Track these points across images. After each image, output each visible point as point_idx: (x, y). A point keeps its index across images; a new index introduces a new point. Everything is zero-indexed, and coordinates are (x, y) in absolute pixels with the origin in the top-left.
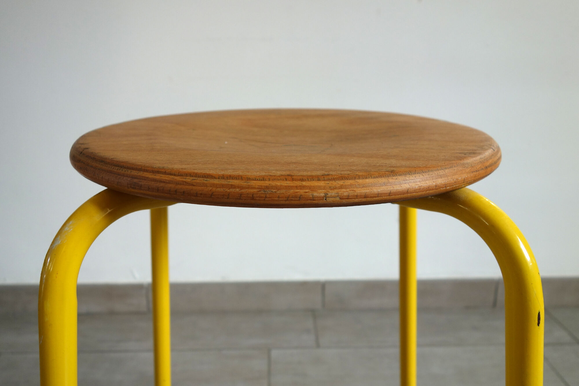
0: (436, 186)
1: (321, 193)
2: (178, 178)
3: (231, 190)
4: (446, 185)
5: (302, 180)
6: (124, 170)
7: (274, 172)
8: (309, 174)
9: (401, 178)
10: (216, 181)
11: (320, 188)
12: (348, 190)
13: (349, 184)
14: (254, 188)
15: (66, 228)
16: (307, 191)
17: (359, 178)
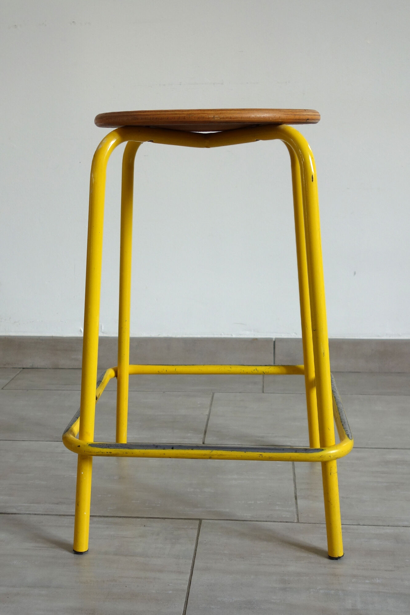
2: (154, 113)
4: (269, 118)
11: (211, 114)
14: (185, 114)
15: (103, 141)
16: (206, 115)
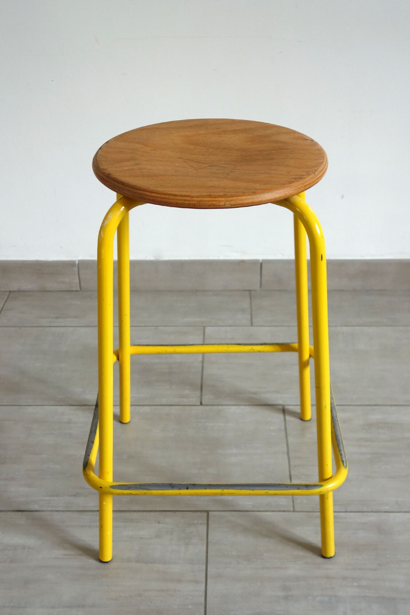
0: (275, 198)
1: (222, 203)
3: (185, 202)
5: (215, 198)
6: (136, 190)
7: (203, 193)
8: (218, 194)
9: (258, 196)
10: (179, 198)
12: (234, 202)
13: (234, 199)
15: (109, 216)
17: (239, 196)
